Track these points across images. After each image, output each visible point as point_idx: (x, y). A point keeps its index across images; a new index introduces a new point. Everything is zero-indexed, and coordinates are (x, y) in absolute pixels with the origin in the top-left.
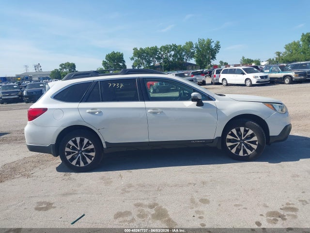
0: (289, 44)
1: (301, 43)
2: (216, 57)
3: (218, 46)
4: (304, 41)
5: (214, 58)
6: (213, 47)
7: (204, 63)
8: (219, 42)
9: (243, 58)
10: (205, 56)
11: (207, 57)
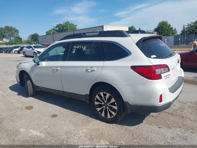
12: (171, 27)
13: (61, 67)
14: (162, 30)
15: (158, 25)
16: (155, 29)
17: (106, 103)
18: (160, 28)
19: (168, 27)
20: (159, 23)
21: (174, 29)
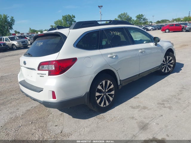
0: (56, 21)
1: (62, 21)
2: (13, 27)
3: (13, 20)
4: (63, 20)
5: (11, 28)
6: (9, 21)
7: (5, 32)
8: (13, 17)
9: (30, 29)
10: (4, 27)
11: (6, 28)
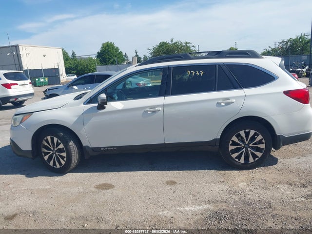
12: (119, 51)
13: (164, 106)
14: (108, 55)
15: (102, 48)
16: (98, 53)
17: (247, 144)
18: (104, 51)
19: (116, 51)
20: (103, 45)
21: (124, 54)
